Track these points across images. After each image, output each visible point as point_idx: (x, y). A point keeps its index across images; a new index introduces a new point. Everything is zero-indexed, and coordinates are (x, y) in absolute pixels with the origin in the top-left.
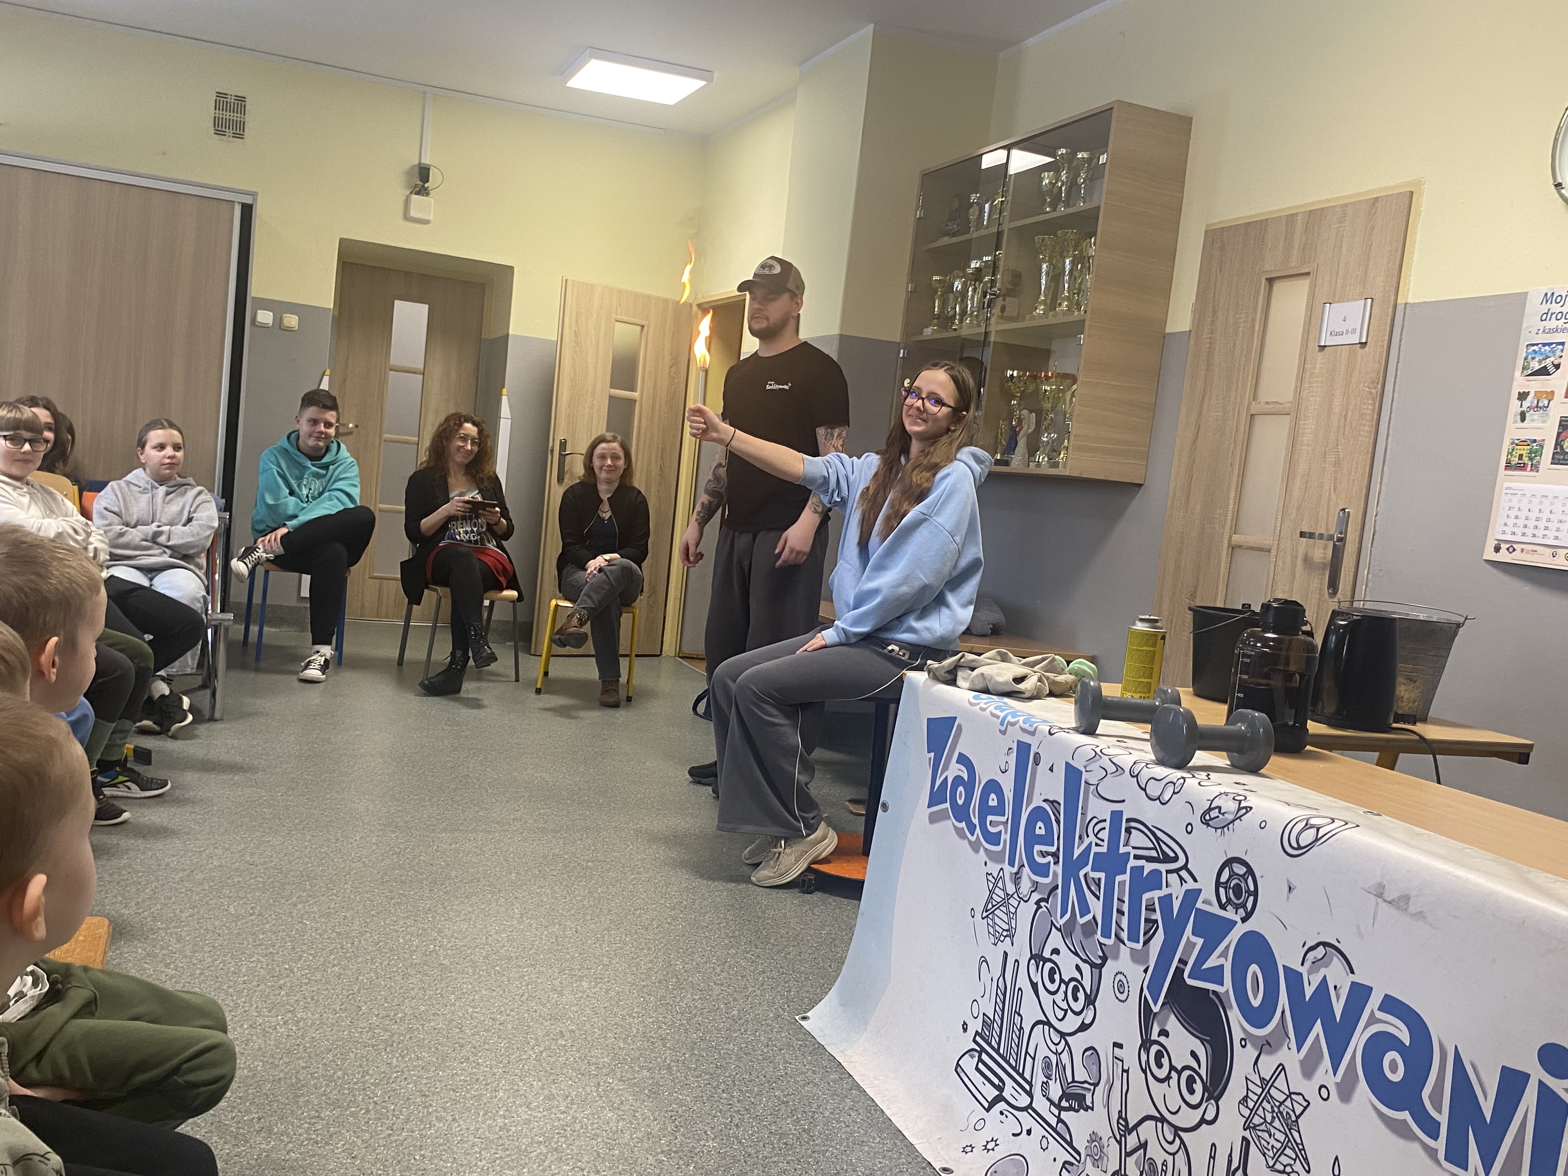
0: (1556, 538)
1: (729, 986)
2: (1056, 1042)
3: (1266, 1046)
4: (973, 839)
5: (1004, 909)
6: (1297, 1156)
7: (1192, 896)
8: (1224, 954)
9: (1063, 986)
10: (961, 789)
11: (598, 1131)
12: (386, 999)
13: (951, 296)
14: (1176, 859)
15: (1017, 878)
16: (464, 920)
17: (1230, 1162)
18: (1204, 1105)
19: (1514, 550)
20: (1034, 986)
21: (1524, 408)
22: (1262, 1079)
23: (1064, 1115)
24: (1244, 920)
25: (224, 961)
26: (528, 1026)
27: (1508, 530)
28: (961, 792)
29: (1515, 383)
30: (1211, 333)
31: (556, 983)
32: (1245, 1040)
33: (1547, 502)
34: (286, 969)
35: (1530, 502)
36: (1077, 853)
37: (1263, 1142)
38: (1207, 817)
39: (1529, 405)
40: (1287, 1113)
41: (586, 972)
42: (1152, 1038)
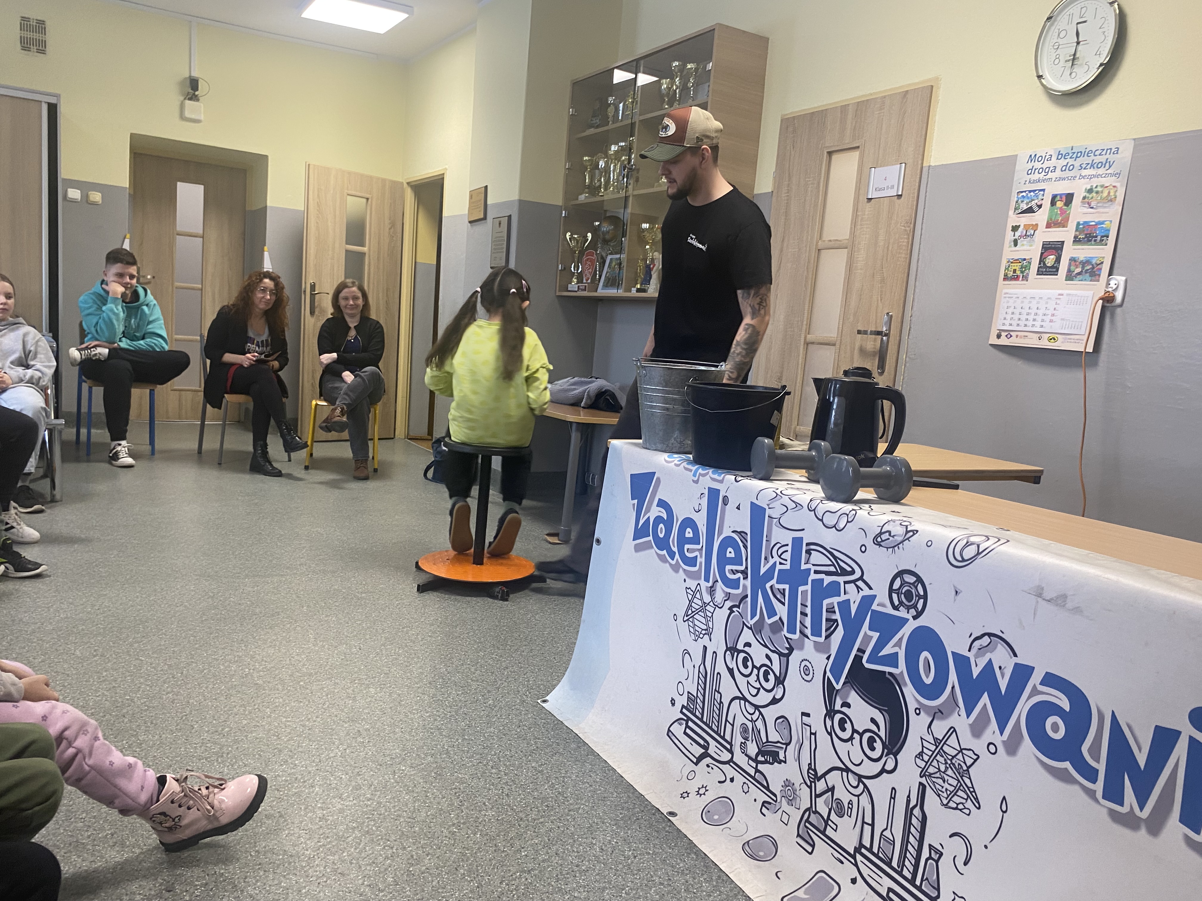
0: (1042, 326)
1: (483, 681)
2: (752, 712)
3: (938, 714)
4: (673, 562)
5: (702, 614)
6: (968, 796)
7: (868, 601)
8: (898, 644)
9: (755, 671)
10: (661, 525)
11: (400, 813)
12: (214, 717)
13: (597, 171)
14: (853, 572)
15: (712, 591)
16: (271, 646)
17: (908, 801)
18: (884, 759)
19: (1011, 336)
20: (731, 671)
21: (1016, 237)
22: (935, 739)
23: (760, 767)
24: (915, 618)
25: (73, 697)
26: (331, 729)
27: (1007, 322)
28: (661, 528)
29: (1009, 220)
30: (788, 192)
31: (350, 691)
32: (919, 709)
33: (1034, 302)
34: (128, 700)
35: (1022, 302)
36: (763, 570)
37: (937, 786)
38: (879, 539)
39: (1019, 234)
40: (959, 764)
41: (372, 680)
42: (836, 708)
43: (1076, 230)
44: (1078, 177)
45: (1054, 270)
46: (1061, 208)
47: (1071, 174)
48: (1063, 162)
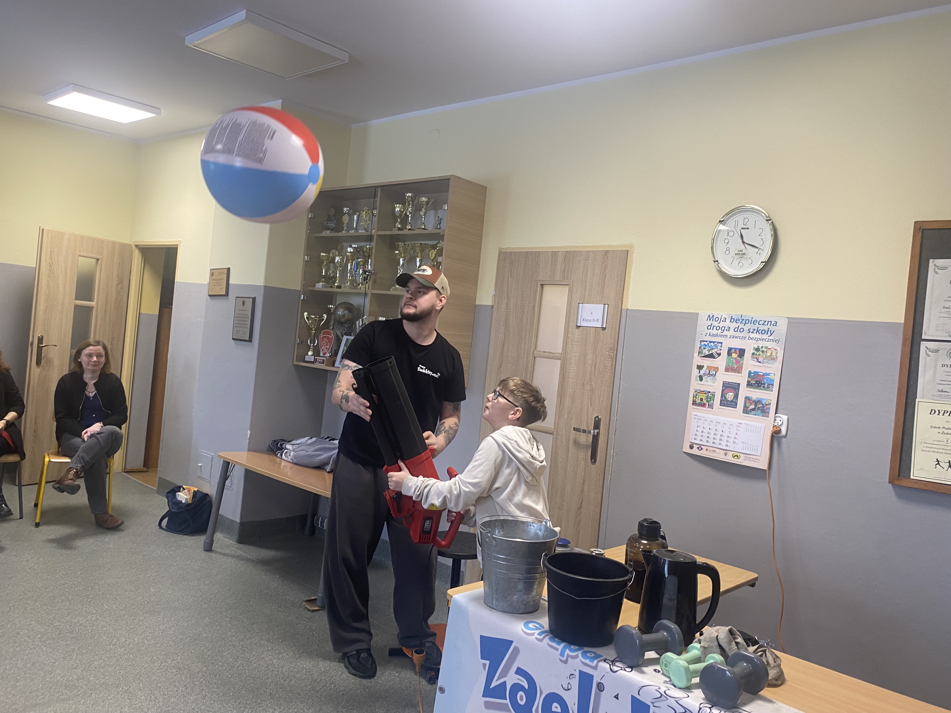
0: (727, 445)
10: (521, 693)
13: (332, 265)
19: (702, 449)
21: (701, 374)
27: (699, 438)
28: (521, 696)
29: (695, 360)
33: (719, 426)
35: (710, 424)
39: (704, 372)
43: (749, 377)
44: (747, 338)
45: (733, 404)
46: (736, 359)
47: (742, 335)
48: (734, 325)
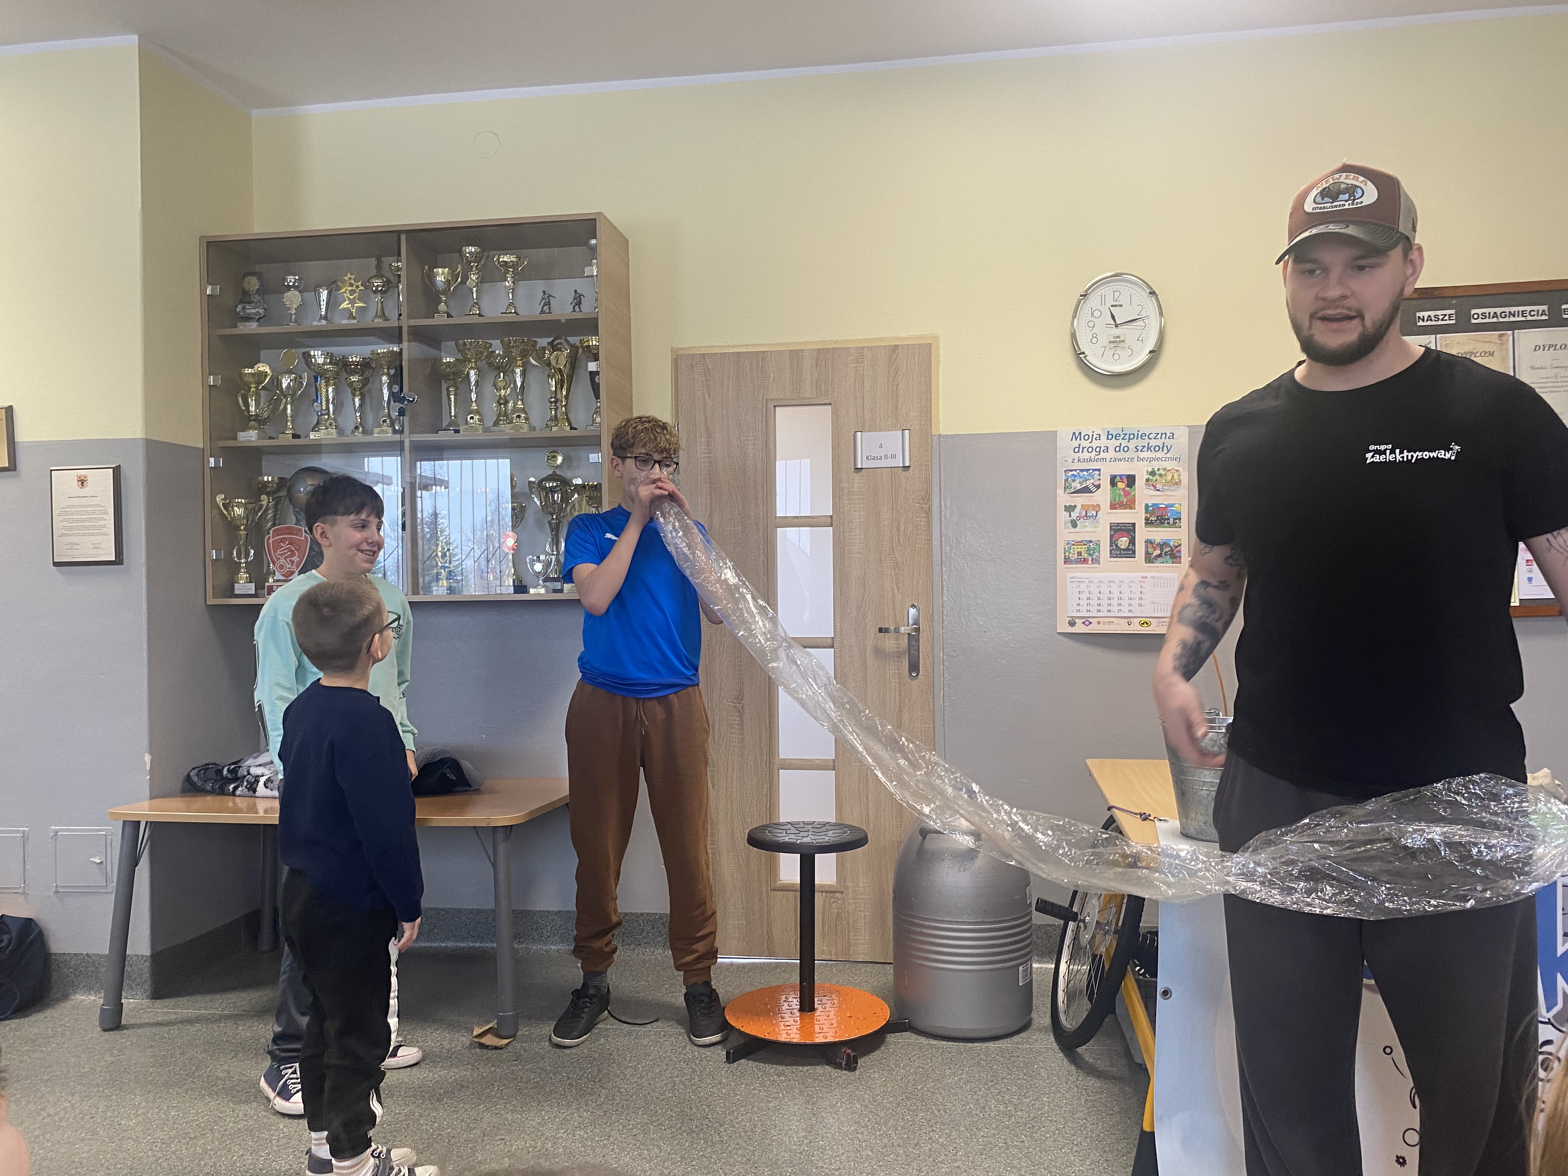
0: (1130, 611)
19: (1090, 623)
21: (1074, 518)
27: (1084, 608)
29: (1059, 499)
30: (709, 453)
33: (1114, 586)
35: (1099, 586)
39: (1077, 515)
43: (1146, 512)
44: (1136, 459)
45: (1130, 552)
46: (1123, 490)
47: (1127, 455)
48: (1114, 443)
